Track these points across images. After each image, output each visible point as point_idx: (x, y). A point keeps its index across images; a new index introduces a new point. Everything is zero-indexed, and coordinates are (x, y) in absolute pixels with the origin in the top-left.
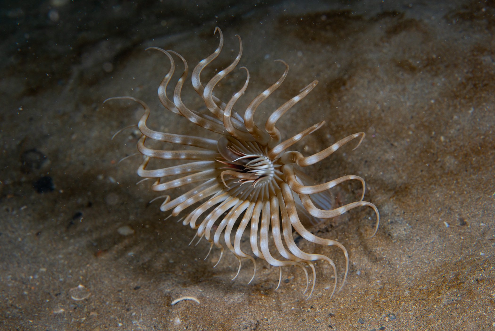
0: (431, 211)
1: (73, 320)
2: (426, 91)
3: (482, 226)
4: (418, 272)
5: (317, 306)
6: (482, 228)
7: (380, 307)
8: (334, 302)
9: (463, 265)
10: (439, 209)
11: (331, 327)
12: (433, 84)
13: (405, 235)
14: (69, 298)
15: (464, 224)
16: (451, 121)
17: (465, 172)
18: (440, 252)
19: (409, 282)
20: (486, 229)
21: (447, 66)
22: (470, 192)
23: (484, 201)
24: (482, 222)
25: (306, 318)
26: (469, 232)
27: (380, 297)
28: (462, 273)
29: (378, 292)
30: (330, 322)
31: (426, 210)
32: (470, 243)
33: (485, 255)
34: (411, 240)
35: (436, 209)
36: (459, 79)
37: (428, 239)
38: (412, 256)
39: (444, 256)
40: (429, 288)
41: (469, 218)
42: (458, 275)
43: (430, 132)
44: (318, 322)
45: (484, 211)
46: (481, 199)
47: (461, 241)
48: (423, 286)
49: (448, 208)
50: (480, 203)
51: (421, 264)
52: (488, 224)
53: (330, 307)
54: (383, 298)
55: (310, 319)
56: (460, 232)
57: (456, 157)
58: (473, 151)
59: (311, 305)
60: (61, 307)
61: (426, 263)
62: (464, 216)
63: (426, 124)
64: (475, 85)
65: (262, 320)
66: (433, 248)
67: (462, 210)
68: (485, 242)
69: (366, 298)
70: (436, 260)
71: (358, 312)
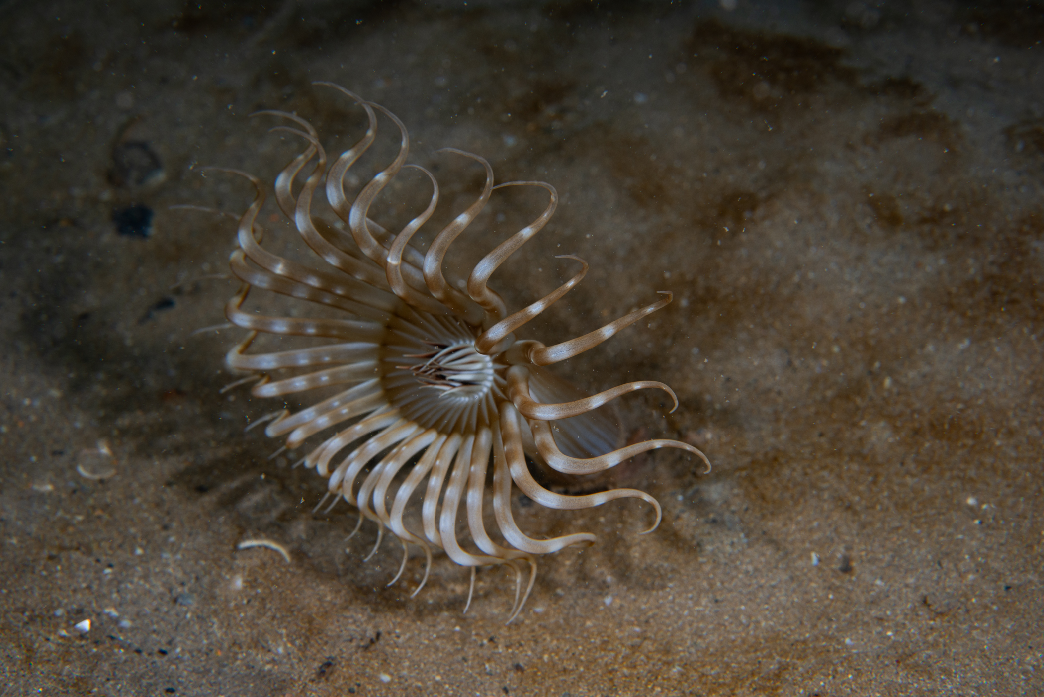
0: (798, 523)
1: (60, 513)
2: (900, 275)
3: (877, 585)
4: (719, 635)
5: (502, 640)
6: (874, 590)
7: (613, 682)
8: (536, 642)
9: (804, 650)
10: (815, 524)
11: (506, 690)
12: (918, 266)
13: (727, 555)
14: (73, 467)
15: (847, 569)
16: (918, 352)
17: (898, 466)
18: (777, 610)
19: (693, 650)
20: (882, 596)
21: (960, 237)
22: (887, 509)
23: (904, 537)
24: (882, 579)
25: (471, 658)
26: (848, 590)
27: (622, 663)
28: (793, 668)
29: (625, 651)
30: (510, 680)
31: (791, 519)
32: (839, 612)
33: (853, 647)
34: (736, 568)
35: (810, 522)
36: (972, 271)
37: (767, 576)
38: (723, 601)
39: (781, 622)
40: (722, 675)
41: (862, 561)
42: (785, 669)
43: (871, 362)
44: (487, 674)
45: (893, 557)
46: (901, 531)
47: (827, 602)
48: (712, 669)
49: (833, 527)
50: (895, 539)
51: (731, 623)
52: (891, 586)
53: (524, 651)
54: (628, 667)
55: (476, 662)
56: (833, 584)
57: (896, 430)
58: (932, 426)
59: (492, 634)
60: (51, 482)
61: (741, 623)
62: (854, 554)
63: (872, 342)
64: (994, 294)
65: (389, 633)
66: (769, 598)
67: (857, 541)
68: (866, 619)
69: (597, 655)
70: (763, 624)
71: (570, 678)
